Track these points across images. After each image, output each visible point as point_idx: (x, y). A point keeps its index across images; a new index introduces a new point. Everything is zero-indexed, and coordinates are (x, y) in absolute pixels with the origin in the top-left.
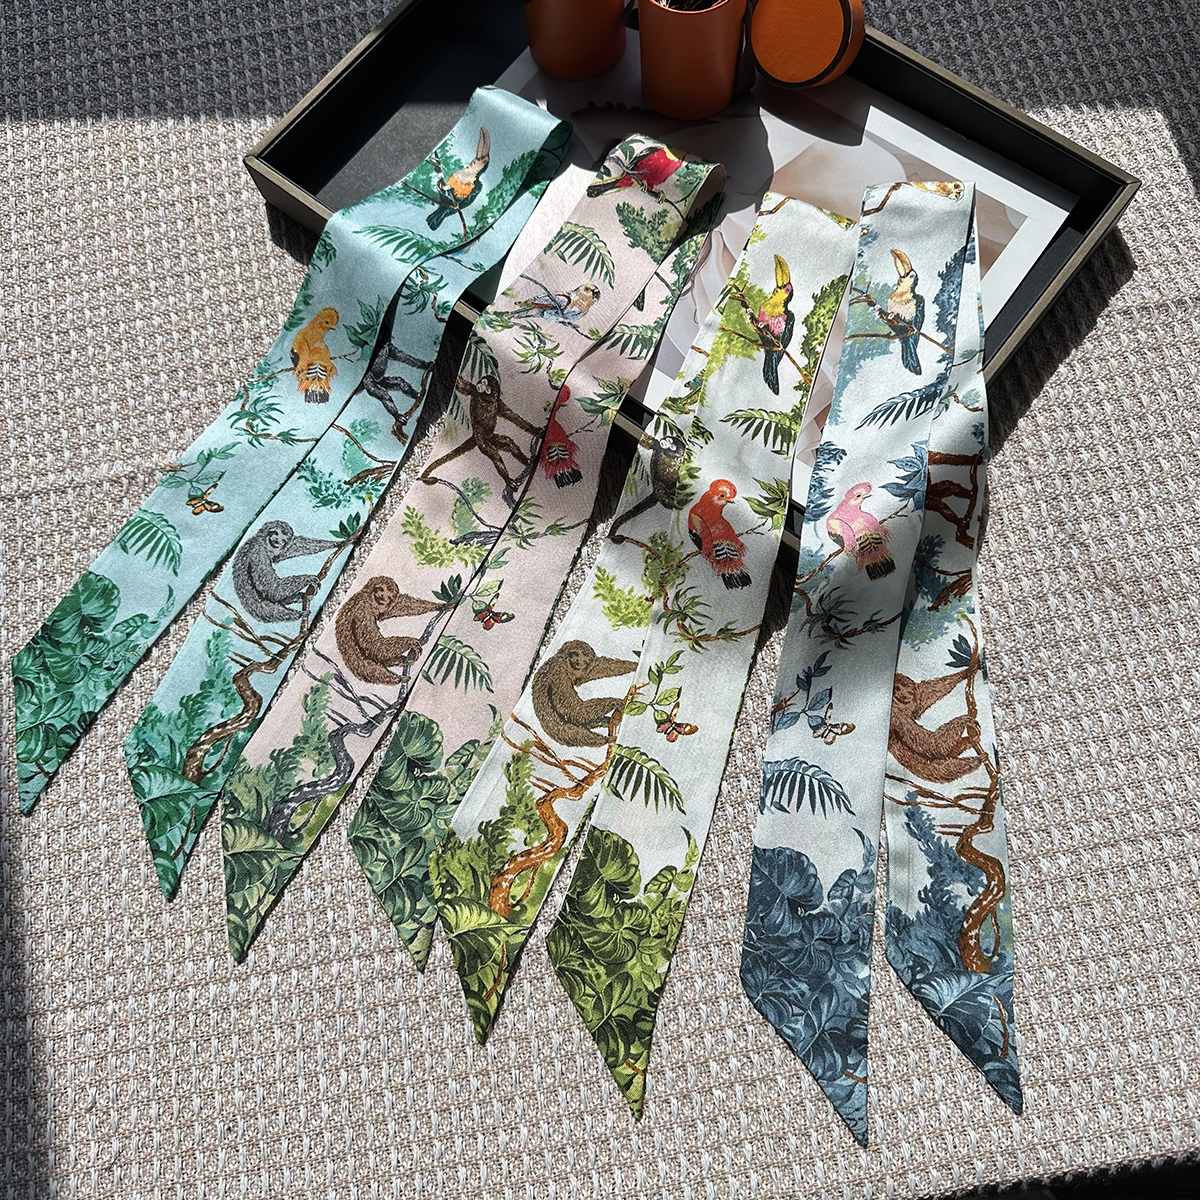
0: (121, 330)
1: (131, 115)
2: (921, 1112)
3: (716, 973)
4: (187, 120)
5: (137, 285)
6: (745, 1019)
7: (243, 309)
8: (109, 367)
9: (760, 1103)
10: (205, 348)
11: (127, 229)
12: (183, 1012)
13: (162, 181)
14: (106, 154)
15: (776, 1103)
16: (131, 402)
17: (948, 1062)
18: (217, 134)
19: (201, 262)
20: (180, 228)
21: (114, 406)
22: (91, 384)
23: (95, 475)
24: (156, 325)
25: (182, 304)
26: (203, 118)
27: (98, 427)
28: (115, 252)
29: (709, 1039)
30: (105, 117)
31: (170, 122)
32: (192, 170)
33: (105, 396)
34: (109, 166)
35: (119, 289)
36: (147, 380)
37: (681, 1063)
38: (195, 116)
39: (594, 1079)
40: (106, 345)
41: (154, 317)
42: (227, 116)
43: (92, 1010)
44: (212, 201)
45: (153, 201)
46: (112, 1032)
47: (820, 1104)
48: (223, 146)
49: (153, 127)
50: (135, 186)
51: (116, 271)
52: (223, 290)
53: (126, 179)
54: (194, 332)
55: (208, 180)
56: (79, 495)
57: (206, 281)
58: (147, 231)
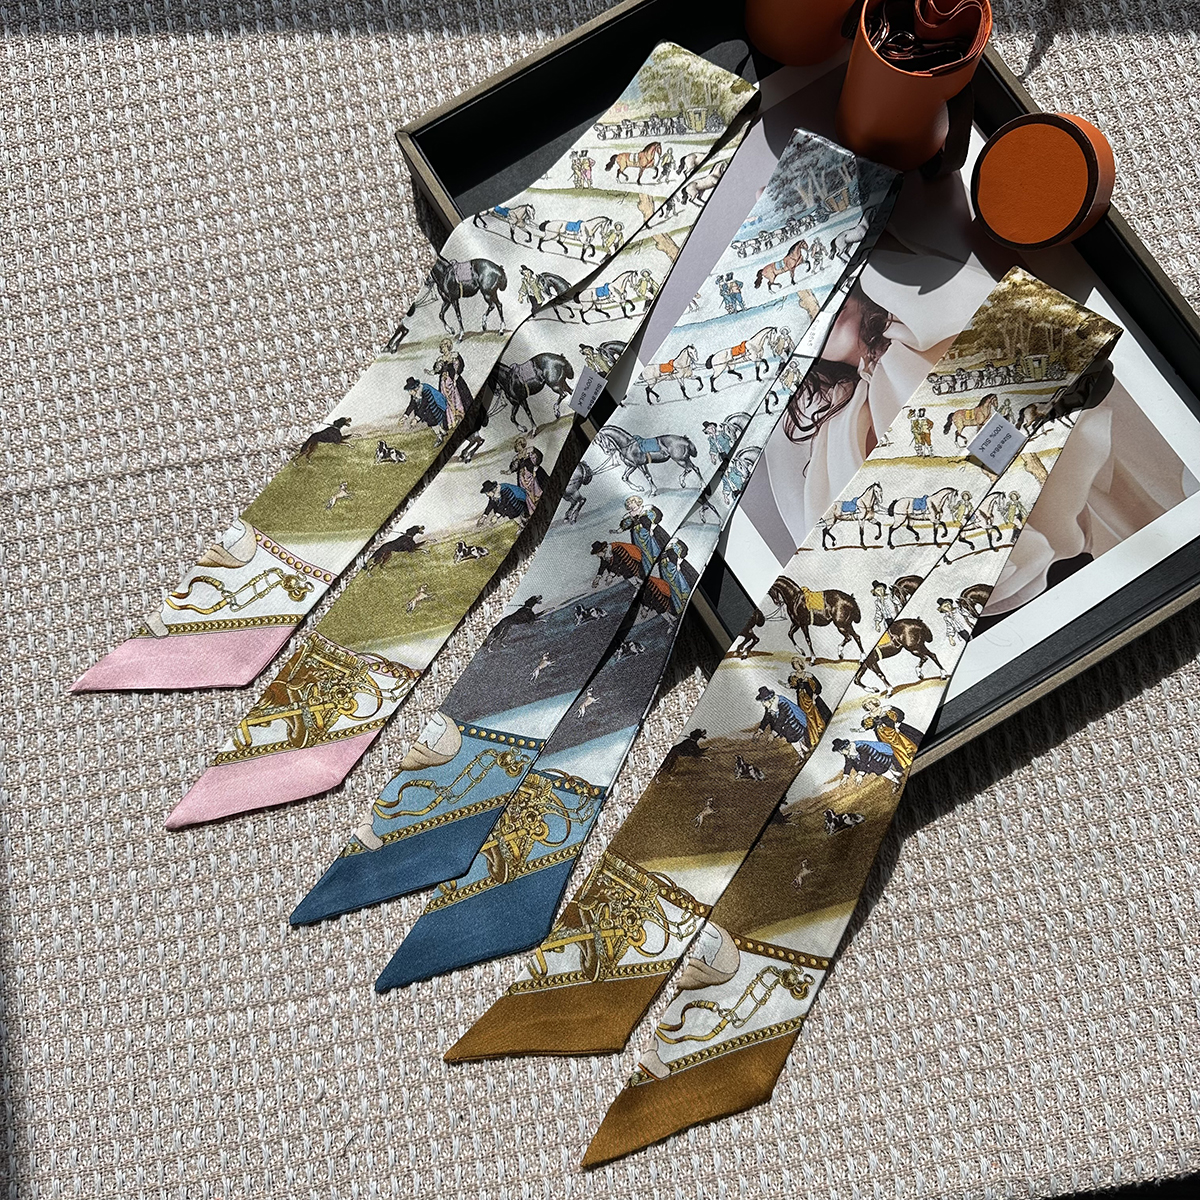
0: (283, 279)
1: (273, 27)
2: (1148, 1098)
3: (944, 965)
4: (335, 33)
5: (296, 227)
6: (974, 1010)
7: (415, 257)
8: (274, 321)
9: (990, 1092)
10: (377, 300)
11: (280, 162)
12: (407, 1003)
13: (314, 106)
14: (248, 74)
15: (1005, 1091)
16: (302, 361)
17: (1176, 1051)
18: (369, 51)
19: (364, 202)
20: (338, 161)
21: (284, 365)
22: (255, 340)
23: (270, 442)
24: (321, 273)
25: (347, 250)
26: (353, 32)
27: (269, 389)
28: (269, 189)
29: (939, 1030)
30: (243, 30)
31: (317, 37)
32: (346, 93)
33: (273, 353)
34: (253, 88)
35: (277, 231)
36: (317, 336)
37: (911, 1054)
38: (344, 30)
39: (825, 1069)
40: (267, 295)
41: (319, 264)
42: (379, 30)
43: (313, 1002)
44: (372, 130)
45: (305, 129)
46: (336, 1024)
47: (1049, 1091)
48: (378, 66)
49: (298, 42)
50: (284, 111)
51: (271, 211)
52: (391, 234)
53: (273, 104)
54: (364, 283)
55: (364, 105)
56: (254, 463)
57: (373, 223)
58: (302, 165)
